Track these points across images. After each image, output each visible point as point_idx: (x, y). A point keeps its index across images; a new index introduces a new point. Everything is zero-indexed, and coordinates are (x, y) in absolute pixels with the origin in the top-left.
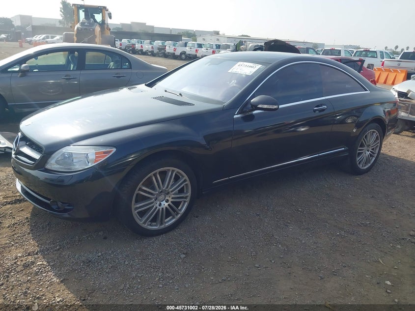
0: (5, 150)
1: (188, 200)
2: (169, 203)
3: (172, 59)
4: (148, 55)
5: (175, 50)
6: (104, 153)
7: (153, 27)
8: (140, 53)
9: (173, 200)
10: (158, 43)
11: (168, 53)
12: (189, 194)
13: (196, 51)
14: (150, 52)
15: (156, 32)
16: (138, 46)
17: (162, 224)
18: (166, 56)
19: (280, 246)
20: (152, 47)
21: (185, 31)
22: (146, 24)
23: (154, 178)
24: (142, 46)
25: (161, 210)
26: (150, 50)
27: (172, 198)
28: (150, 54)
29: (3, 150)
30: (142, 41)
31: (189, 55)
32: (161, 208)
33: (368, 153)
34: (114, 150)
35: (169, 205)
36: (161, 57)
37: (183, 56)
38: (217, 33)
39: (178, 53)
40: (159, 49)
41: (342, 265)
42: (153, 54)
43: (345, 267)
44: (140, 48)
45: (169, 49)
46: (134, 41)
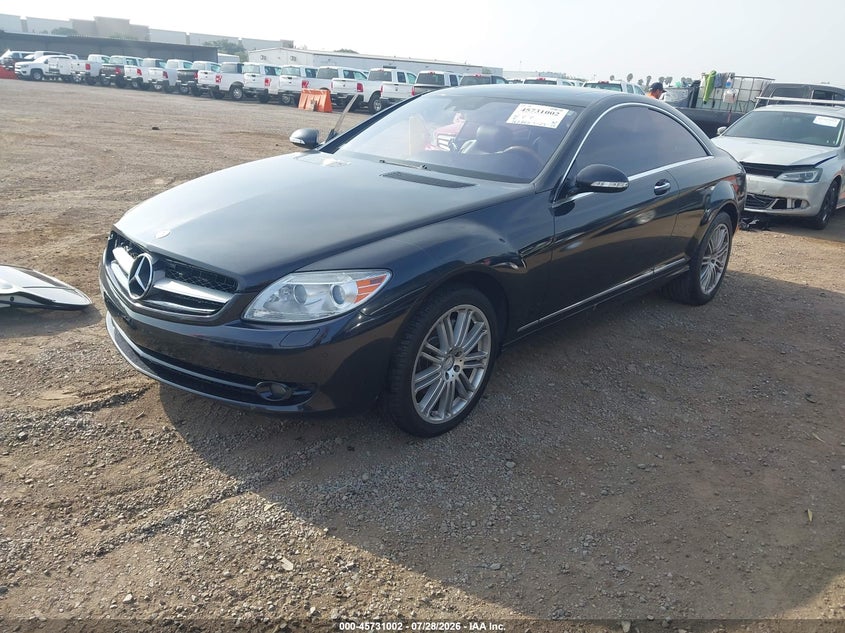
0: (12, 299)
1: (485, 363)
2: (461, 371)
3: (211, 97)
4: (156, 90)
5: (218, 79)
6: (372, 281)
7: (146, 29)
8: (136, 85)
9: (466, 366)
10: (175, 65)
11: (204, 86)
12: (487, 353)
13: (267, 81)
14: (159, 83)
15: (153, 39)
16: (130, 71)
17: (447, 411)
18: (197, 92)
19: (654, 431)
20: (165, 74)
21: (221, 39)
22: (131, 23)
23: (443, 327)
24: (139, 72)
25: (449, 385)
26: (161, 79)
27: (465, 363)
28: (158, 88)
29: (8, 299)
30: (137, 59)
31: (251, 89)
32: (449, 381)
33: (713, 265)
34: (388, 276)
35: (460, 375)
36: (186, 94)
37: (237, 93)
38: (289, 45)
39: (225, 86)
40: (180, 77)
41: (767, 450)
42: (166, 88)
43: (772, 452)
44: (135, 76)
45: (206, 78)
46: (116, 59)
